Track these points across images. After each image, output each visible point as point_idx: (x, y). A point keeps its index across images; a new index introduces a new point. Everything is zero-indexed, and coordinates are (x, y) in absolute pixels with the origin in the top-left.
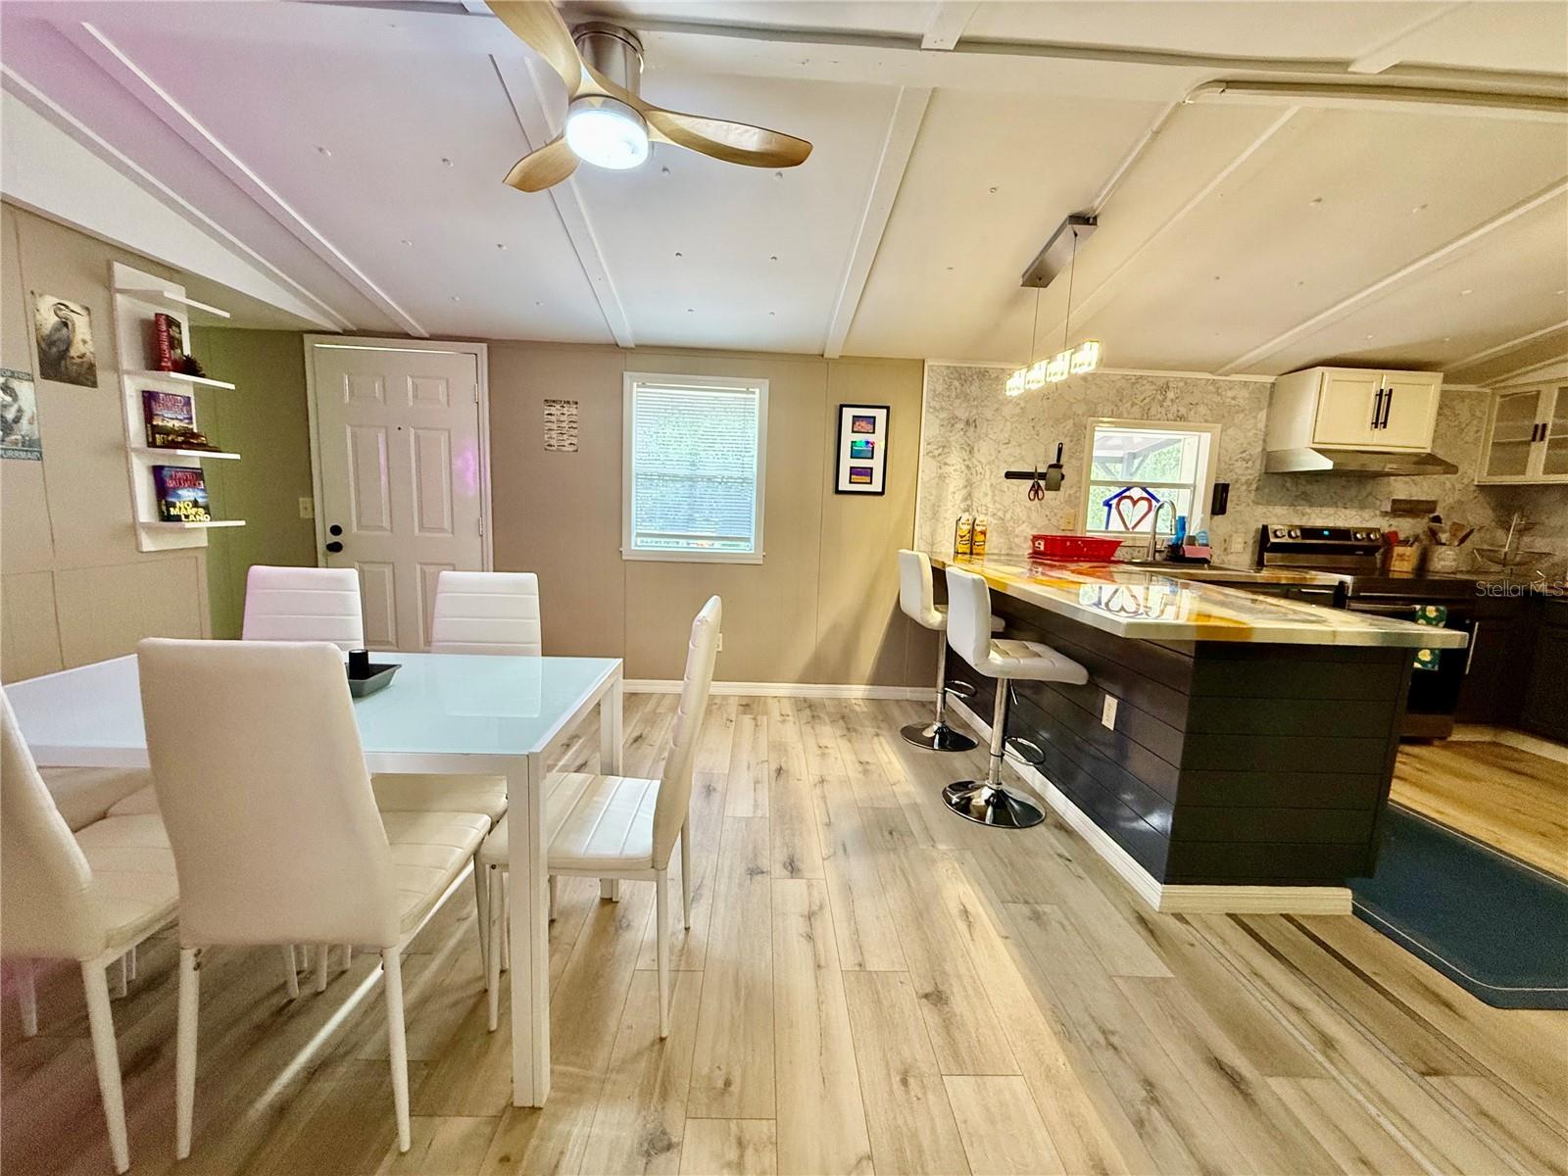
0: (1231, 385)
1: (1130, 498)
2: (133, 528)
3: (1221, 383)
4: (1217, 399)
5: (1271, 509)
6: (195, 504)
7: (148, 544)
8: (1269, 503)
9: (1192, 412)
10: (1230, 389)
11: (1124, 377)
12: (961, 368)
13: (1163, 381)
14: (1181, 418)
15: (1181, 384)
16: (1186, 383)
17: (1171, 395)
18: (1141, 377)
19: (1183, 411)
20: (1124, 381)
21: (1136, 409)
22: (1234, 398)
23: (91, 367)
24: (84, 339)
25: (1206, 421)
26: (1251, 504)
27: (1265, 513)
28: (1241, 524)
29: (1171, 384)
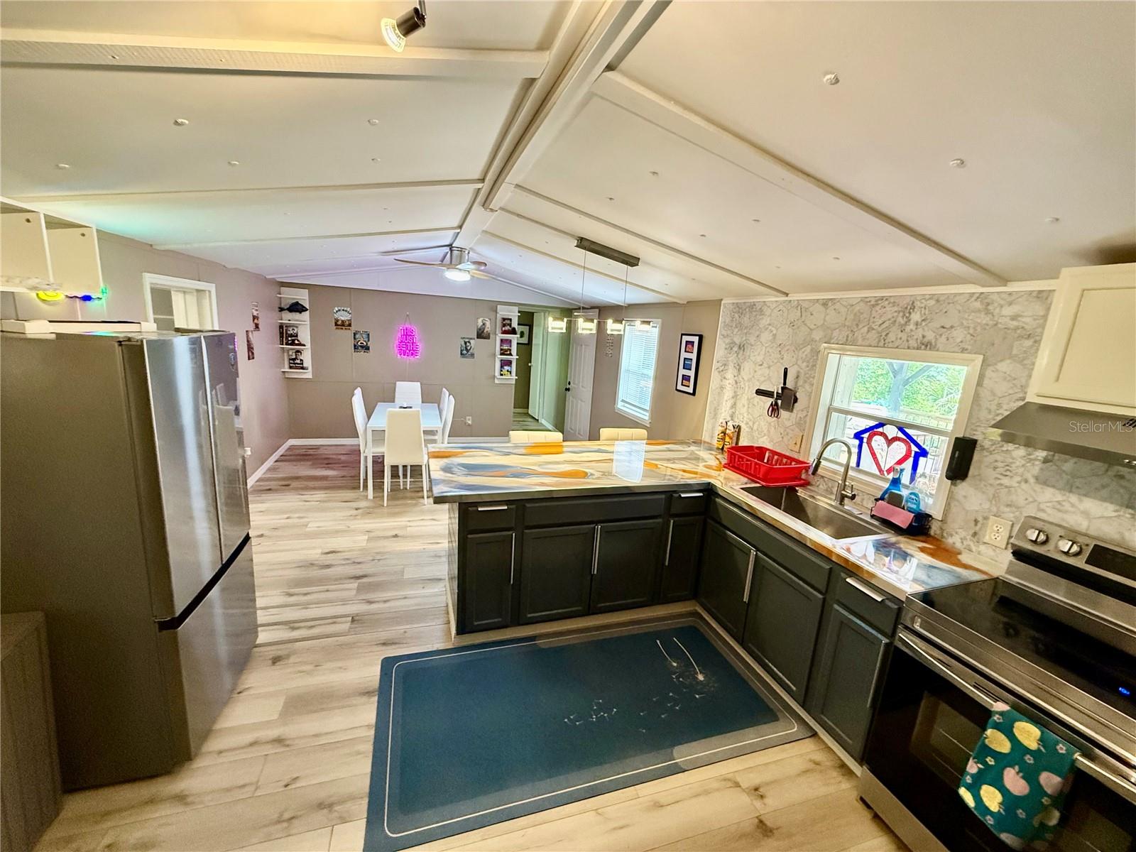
0: (1011, 299)
1: (882, 434)
2: (494, 376)
3: (995, 297)
4: (984, 319)
5: (1074, 498)
6: (508, 371)
7: (496, 381)
8: (1070, 488)
9: (943, 339)
10: (1010, 304)
11: (863, 300)
12: (740, 303)
13: (908, 300)
14: (927, 345)
15: (932, 302)
16: (938, 301)
17: (916, 317)
18: (882, 298)
19: (930, 336)
20: (862, 304)
21: (873, 335)
22: (1014, 318)
23: (489, 334)
24: (488, 328)
25: (963, 350)
26: (1032, 480)
27: (1059, 502)
28: (1008, 506)
29: (918, 304)
